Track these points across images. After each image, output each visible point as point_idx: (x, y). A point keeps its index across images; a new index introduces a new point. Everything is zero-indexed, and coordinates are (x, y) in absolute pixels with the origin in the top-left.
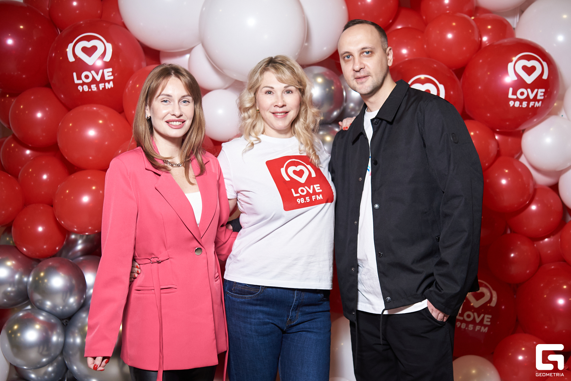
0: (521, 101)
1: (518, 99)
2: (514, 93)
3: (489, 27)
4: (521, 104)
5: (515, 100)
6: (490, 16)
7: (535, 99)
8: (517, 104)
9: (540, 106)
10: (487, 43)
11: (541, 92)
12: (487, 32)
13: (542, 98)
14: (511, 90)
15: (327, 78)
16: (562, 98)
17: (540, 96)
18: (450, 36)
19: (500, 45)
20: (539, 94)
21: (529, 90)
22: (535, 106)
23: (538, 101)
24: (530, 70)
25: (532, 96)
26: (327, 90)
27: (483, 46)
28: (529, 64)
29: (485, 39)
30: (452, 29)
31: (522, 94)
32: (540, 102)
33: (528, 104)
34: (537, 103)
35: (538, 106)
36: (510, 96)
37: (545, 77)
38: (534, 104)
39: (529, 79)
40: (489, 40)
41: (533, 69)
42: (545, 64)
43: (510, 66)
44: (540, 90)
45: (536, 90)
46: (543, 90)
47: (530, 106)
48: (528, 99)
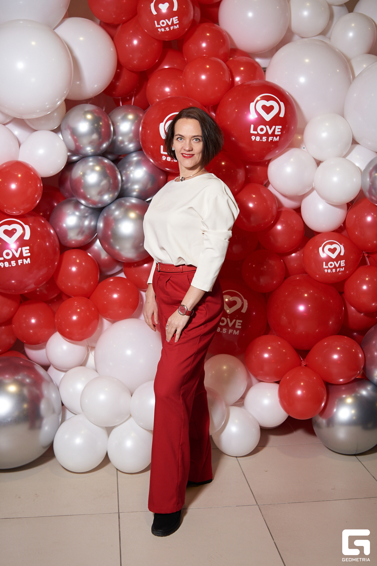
0: (261, 136)
1: (258, 135)
2: (255, 129)
3: (242, 69)
4: (261, 138)
5: (255, 135)
6: (244, 59)
7: (273, 134)
8: (258, 139)
9: (278, 140)
10: (239, 82)
11: (278, 129)
12: (240, 73)
13: (280, 133)
14: (252, 126)
15: (96, 114)
16: (302, 132)
17: (278, 132)
18: (203, 77)
19: (249, 85)
20: (277, 130)
21: (268, 127)
22: (274, 141)
23: (276, 136)
24: (268, 110)
25: (270, 132)
26: (96, 125)
27: (236, 85)
28: (268, 104)
29: (237, 79)
30: (205, 71)
31: (262, 130)
32: (278, 137)
33: (267, 139)
34: (275, 138)
35: (276, 141)
36: (252, 132)
37: (282, 115)
38: (273, 139)
39: (268, 117)
40: (240, 81)
41: (271, 108)
42: (282, 104)
43: (252, 105)
44: (277, 127)
45: (274, 127)
46: (280, 127)
47: (269, 141)
48: (267, 134)
